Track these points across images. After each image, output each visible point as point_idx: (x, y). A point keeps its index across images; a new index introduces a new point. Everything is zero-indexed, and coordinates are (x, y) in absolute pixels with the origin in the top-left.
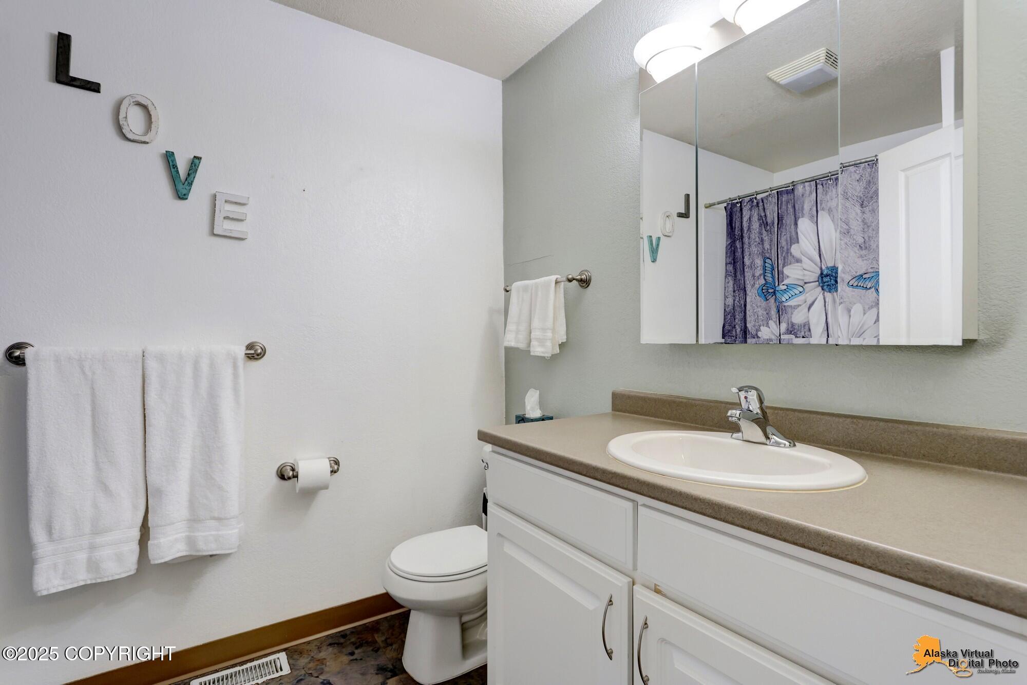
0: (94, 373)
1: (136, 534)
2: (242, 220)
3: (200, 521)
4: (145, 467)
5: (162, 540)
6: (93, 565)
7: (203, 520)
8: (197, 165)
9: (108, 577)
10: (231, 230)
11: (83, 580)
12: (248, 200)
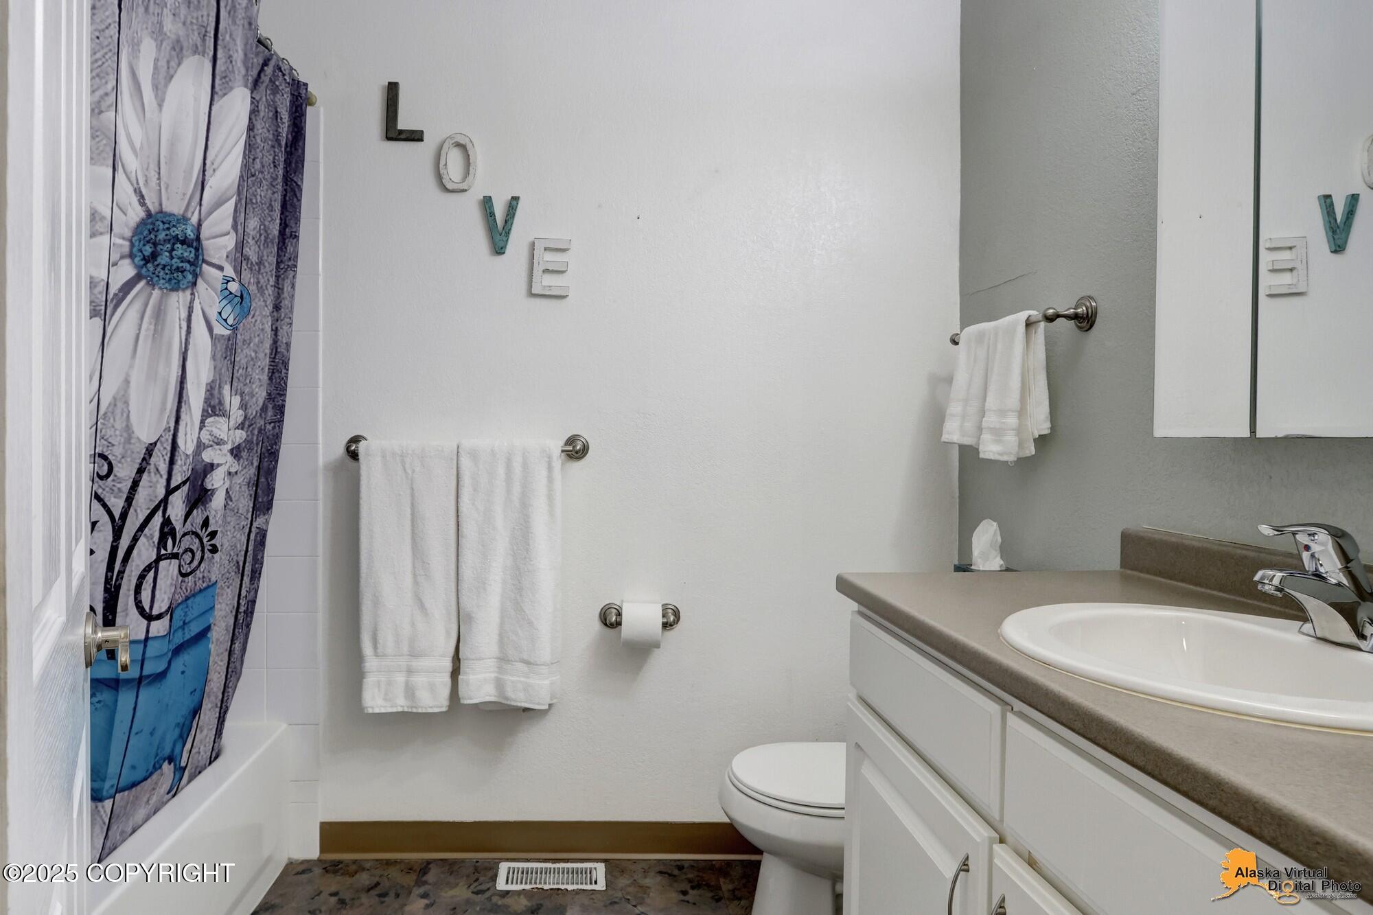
0: (413, 471)
1: (447, 664)
2: (562, 272)
3: (508, 660)
4: (458, 586)
5: (471, 677)
6: (410, 692)
7: (511, 661)
8: (514, 208)
9: (422, 707)
10: (550, 286)
11: (401, 706)
12: (570, 243)
